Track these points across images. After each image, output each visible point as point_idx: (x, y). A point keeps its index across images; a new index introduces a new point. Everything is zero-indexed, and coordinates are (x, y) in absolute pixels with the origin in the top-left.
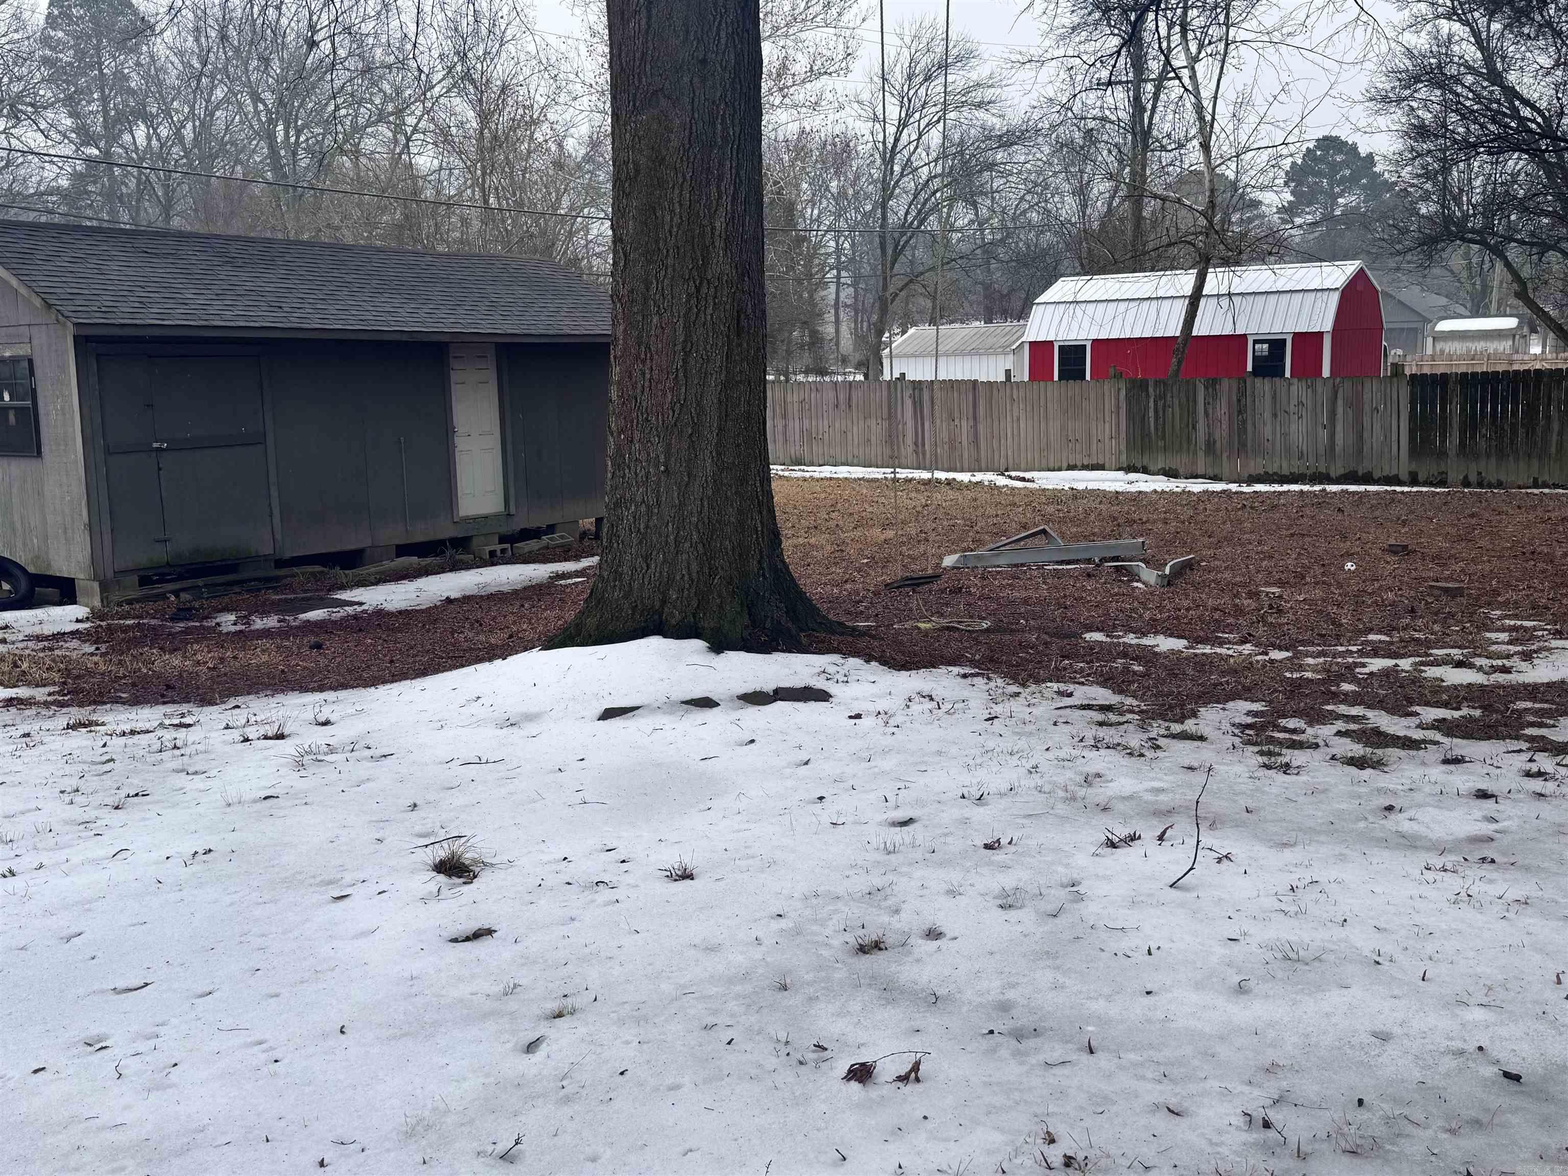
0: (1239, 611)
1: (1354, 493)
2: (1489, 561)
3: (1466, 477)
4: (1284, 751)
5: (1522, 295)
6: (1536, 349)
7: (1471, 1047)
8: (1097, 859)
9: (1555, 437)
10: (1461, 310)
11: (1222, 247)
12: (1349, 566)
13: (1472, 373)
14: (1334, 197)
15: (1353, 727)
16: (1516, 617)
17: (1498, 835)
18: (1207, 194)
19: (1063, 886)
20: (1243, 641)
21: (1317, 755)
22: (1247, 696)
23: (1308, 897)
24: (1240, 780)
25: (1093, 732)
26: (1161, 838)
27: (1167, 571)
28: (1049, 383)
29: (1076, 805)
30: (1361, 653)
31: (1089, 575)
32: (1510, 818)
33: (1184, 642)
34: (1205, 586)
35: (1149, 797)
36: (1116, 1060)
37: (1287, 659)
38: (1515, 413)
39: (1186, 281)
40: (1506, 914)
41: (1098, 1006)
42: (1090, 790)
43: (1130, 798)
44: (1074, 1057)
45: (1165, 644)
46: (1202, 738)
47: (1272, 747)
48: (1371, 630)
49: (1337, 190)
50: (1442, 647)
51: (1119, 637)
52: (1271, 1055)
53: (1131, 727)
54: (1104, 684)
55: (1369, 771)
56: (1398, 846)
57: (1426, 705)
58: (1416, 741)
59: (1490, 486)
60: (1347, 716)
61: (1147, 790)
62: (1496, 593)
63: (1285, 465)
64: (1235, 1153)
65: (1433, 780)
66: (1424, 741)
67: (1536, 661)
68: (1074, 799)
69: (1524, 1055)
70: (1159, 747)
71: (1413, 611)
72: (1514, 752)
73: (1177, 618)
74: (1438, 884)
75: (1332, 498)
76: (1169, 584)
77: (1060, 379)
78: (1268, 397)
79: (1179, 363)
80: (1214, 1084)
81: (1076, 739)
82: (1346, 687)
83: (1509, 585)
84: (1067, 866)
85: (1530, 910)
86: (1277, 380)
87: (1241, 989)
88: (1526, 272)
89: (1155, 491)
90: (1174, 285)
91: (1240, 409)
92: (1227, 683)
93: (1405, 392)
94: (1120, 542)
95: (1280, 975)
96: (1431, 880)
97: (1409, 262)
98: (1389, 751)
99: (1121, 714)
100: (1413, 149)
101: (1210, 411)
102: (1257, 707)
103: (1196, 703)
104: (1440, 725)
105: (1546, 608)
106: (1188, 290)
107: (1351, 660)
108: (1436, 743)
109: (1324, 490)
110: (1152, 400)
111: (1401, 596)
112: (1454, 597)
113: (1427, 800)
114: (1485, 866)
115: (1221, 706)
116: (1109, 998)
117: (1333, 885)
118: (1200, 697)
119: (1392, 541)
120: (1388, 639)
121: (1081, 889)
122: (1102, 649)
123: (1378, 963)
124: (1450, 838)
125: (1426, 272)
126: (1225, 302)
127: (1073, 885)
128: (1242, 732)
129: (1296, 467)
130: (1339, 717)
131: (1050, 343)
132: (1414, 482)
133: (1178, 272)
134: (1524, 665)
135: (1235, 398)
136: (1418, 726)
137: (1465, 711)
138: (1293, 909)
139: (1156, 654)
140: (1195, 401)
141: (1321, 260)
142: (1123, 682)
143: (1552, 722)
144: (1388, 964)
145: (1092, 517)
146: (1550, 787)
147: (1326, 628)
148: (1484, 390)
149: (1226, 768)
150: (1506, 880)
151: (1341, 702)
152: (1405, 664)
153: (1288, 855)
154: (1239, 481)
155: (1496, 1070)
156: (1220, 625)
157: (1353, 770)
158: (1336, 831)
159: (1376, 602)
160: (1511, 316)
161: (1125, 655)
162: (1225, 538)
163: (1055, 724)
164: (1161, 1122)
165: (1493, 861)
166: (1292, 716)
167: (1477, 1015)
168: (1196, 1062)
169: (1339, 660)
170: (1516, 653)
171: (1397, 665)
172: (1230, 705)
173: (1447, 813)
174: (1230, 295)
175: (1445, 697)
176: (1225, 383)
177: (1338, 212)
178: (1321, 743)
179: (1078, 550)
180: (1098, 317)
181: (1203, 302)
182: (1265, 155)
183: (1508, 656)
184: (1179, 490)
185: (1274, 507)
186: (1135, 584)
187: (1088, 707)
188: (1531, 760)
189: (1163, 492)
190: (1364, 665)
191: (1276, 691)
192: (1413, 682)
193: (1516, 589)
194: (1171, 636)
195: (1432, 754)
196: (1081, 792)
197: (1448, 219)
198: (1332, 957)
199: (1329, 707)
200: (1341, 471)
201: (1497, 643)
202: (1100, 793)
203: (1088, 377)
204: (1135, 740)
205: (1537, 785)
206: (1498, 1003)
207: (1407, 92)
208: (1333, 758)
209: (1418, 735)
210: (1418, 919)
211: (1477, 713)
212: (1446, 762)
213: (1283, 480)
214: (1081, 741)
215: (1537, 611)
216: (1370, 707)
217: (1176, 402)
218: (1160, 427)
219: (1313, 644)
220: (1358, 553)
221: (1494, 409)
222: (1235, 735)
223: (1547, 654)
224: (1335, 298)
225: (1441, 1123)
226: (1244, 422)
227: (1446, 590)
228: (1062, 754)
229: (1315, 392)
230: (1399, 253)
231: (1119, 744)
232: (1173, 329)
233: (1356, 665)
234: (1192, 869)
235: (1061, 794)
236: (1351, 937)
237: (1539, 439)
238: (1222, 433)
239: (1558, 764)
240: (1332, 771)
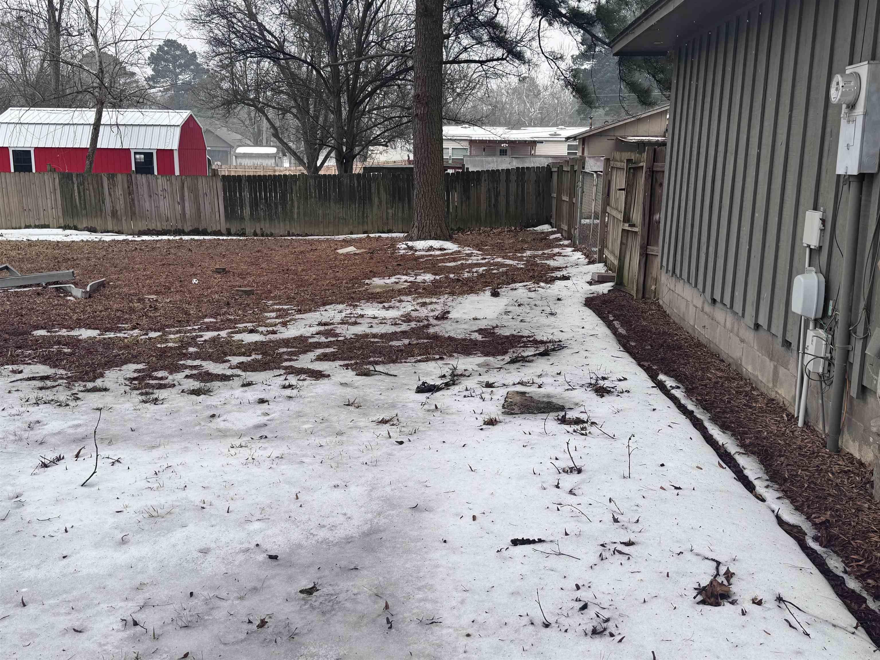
0: (132, 310)
1: (197, 240)
2: (266, 275)
3: (255, 231)
4: (155, 391)
5: (276, 135)
6: (286, 164)
7: (252, 546)
8: (35, 477)
9: (296, 210)
10: (249, 142)
11: (110, 96)
12: (195, 281)
13: (253, 176)
14: (177, 75)
15: (195, 372)
16: (279, 304)
17: (269, 422)
18: (98, 64)
19: (10, 499)
20: (134, 328)
21: (174, 390)
22: (134, 360)
23: (164, 477)
24: (128, 412)
25: (35, 395)
26: (77, 456)
27: (88, 289)
28: (7, 174)
29: (21, 444)
30: (200, 330)
31: (38, 294)
32: (275, 412)
33: (98, 332)
34: (112, 297)
35: (71, 431)
36: (41, 607)
37: (159, 336)
38: (276, 197)
39: (90, 115)
40: (272, 466)
41: (31, 574)
42: (31, 432)
43: (59, 433)
44: (11, 612)
45: (85, 334)
46: (106, 390)
47: (147, 390)
48: (205, 316)
49: (177, 70)
50: (243, 323)
51: (56, 332)
52: (140, 578)
53: (61, 388)
54: (44, 363)
55: (202, 396)
56: (216, 437)
57: (233, 355)
58: (228, 376)
59: (267, 236)
60: (191, 366)
61: (69, 427)
62: (270, 292)
63: (159, 225)
64: (117, 647)
65: (236, 397)
66: (232, 376)
67: (289, 326)
68: (21, 439)
69: (279, 543)
70: (78, 399)
71: (228, 304)
72: (277, 376)
73: (94, 317)
74: (238, 455)
75: (186, 243)
76: (90, 297)
77: (15, 171)
78: (145, 186)
79: (91, 164)
80: (104, 606)
81: (24, 400)
82: (191, 350)
83: (276, 287)
84: (13, 485)
85: (284, 461)
86: (149, 176)
87: (124, 541)
88: (277, 124)
89: (83, 241)
90: (82, 117)
91: (130, 191)
92: (123, 354)
93: (220, 185)
94: (58, 272)
95: (146, 527)
96: (233, 454)
97: (217, 114)
98: (214, 383)
99: (55, 381)
100: (214, 51)
101: (112, 193)
102: (141, 366)
103: (103, 369)
104: (241, 366)
105: (294, 298)
106: (92, 121)
107: (194, 334)
108: (239, 376)
109: (181, 239)
110: (76, 186)
111: (223, 296)
112: (249, 295)
113: (233, 408)
114: (263, 440)
115: (119, 368)
116: (38, 567)
117: (180, 467)
118: (106, 364)
119: (218, 267)
120: (215, 320)
121: (22, 499)
122: (44, 340)
123: (203, 508)
124: (245, 428)
125: (227, 120)
126: (115, 129)
127: (17, 497)
128: (131, 383)
129: (165, 226)
130: (186, 367)
131: (7, 148)
132: (229, 234)
133: (84, 109)
134: (283, 329)
135: (126, 186)
136: (229, 368)
137: (253, 357)
138: (156, 485)
139: (80, 340)
140: (102, 187)
141: (168, 109)
142: (57, 360)
143: (296, 358)
144: (209, 507)
145: (41, 257)
146: (294, 392)
147: (182, 316)
148: (260, 185)
149: (120, 406)
150: (272, 447)
151: (188, 359)
152: (223, 334)
153: (155, 453)
154: (133, 234)
155: (265, 556)
156: (119, 320)
157: (194, 397)
158: (183, 434)
159: (209, 300)
160: (273, 146)
161: (59, 343)
162: (125, 268)
163: (10, 392)
164: (69, 640)
165: (266, 437)
166: (160, 370)
167: (256, 526)
168: (93, 595)
169: (188, 334)
170: (279, 323)
171: (219, 335)
172: (124, 367)
173: (243, 414)
174: (117, 125)
175: (243, 350)
176: (119, 176)
177: (180, 82)
178: (177, 384)
179: (30, 278)
180: (37, 134)
181: (101, 128)
182: (132, 45)
183: (275, 325)
184: (97, 240)
185: (153, 249)
186: (69, 298)
187: (33, 379)
188: (286, 379)
189: (87, 241)
190: (201, 336)
191: (152, 356)
192: (227, 343)
193: (279, 289)
194: (90, 328)
195: (237, 382)
196: (25, 435)
197: (236, 92)
198: (177, 510)
199: (181, 362)
200: (190, 228)
201: (270, 318)
202: (39, 433)
203: (34, 170)
204: (63, 395)
205: (288, 392)
206: (267, 517)
207: (208, 19)
208: (183, 391)
209: (229, 372)
210: (226, 478)
211: (259, 357)
212: (243, 385)
213: (158, 233)
214: (27, 401)
215: (290, 300)
216: (203, 360)
217: (91, 188)
218: (82, 202)
219: (174, 327)
220: (199, 274)
221: (266, 195)
222: (126, 385)
223: (294, 322)
224: (178, 131)
225: (236, 595)
226: (133, 200)
227: (245, 292)
228: (14, 412)
229: (171, 183)
230: (212, 108)
231: (52, 400)
232: (86, 143)
233: (197, 336)
234: (94, 472)
235: (12, 438)
236: (189, 496)
237: (288, 211)
238: (120, 205)
239: (298, 380)
240: (182, 399)
